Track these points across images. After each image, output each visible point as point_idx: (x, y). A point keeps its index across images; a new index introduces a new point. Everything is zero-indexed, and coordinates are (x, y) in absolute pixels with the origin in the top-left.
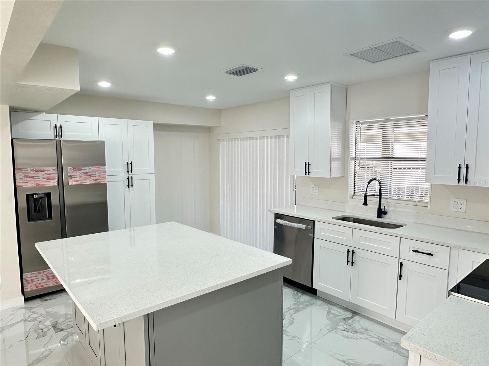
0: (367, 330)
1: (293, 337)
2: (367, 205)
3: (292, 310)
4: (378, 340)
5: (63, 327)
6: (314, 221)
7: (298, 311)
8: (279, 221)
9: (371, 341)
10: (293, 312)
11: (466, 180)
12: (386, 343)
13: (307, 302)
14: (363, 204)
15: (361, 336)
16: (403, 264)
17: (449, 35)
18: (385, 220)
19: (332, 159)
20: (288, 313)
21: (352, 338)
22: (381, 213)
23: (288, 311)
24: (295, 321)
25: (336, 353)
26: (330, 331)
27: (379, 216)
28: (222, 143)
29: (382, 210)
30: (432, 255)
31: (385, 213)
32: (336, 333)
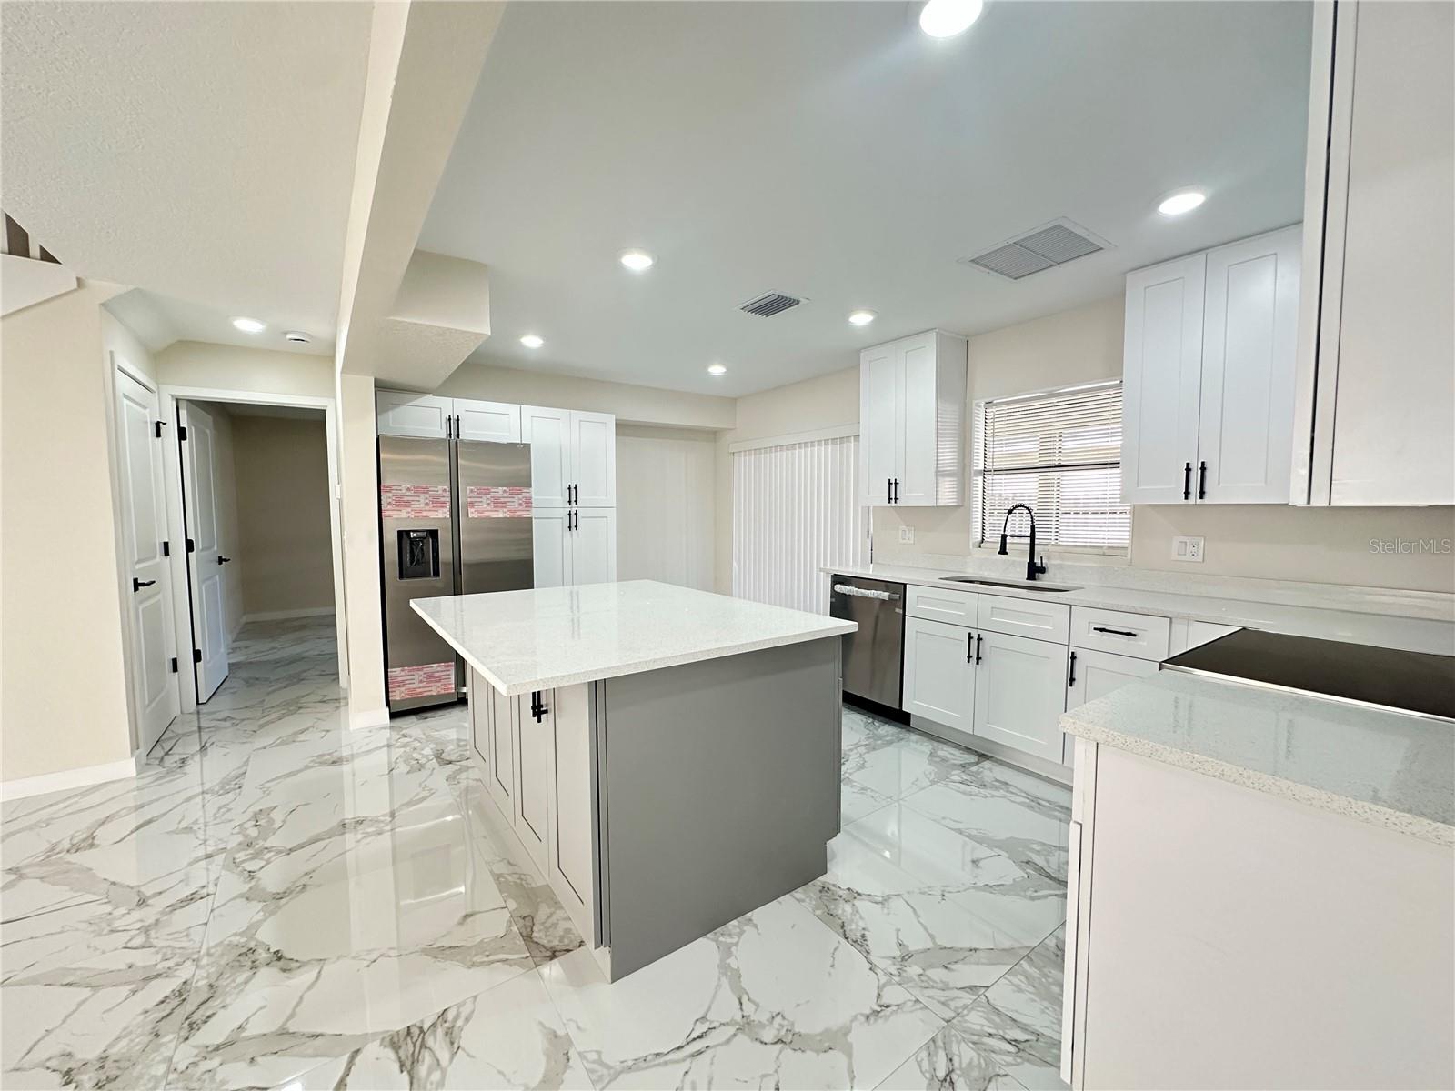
0: (1007, 784)
1: (863, 789)
2: (1007, 553)
3: (863, 748)
4: (1027, 801)
5: (453, 758)
6: (905, 585)
7: (874, 749)
8: (839, 588)
9: (1012, 801)
10: (864, 751)
11: (1202, 493)
12: (1044, 806)
13: (892, 736)
14: (999, 553)
15: (996, 793)
16: (1077, 655)
17: (1158, 207)
18: (1042, 581)
19: (939, 474)
20: (855, 751)
21: (976, 795)
22: (1034, 570)
23: (856, 748)
24: (866, 765)
25: (944, 818)
26: (933, 782)
27: (1031, 576)
28: (736, 458)
29: (1037, 566)
30: (1134, 635)
31: (1042, 570)
32: (946, 786)
